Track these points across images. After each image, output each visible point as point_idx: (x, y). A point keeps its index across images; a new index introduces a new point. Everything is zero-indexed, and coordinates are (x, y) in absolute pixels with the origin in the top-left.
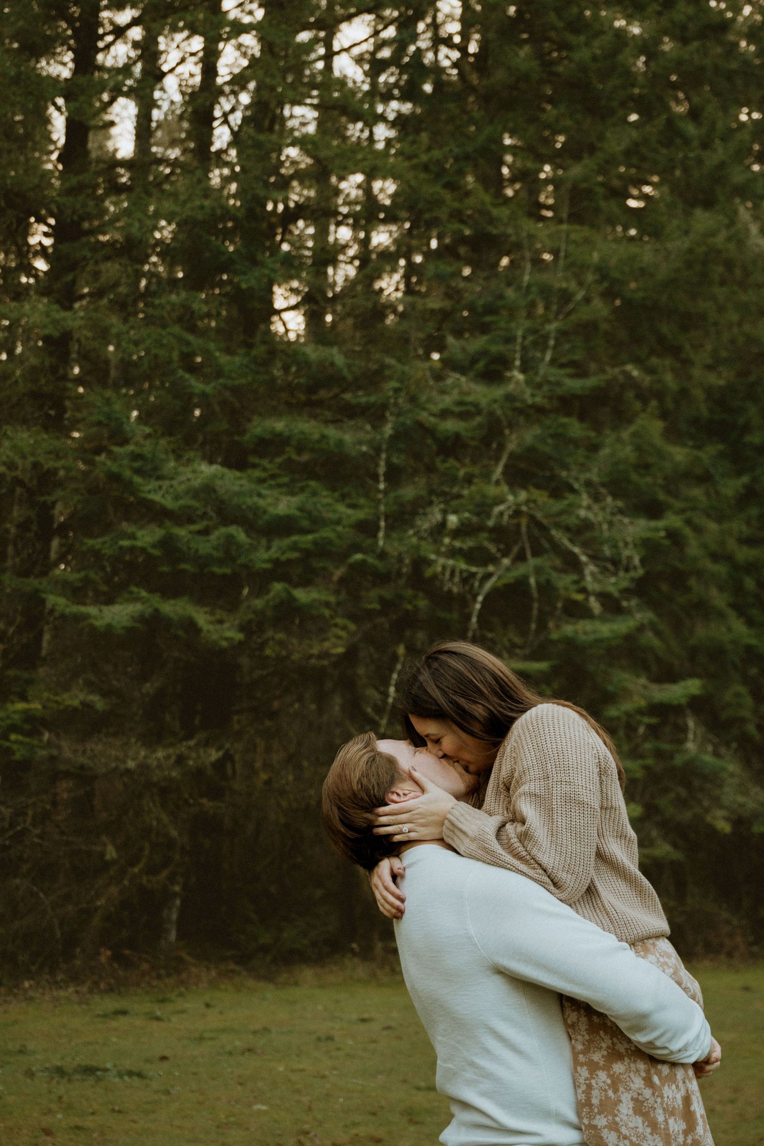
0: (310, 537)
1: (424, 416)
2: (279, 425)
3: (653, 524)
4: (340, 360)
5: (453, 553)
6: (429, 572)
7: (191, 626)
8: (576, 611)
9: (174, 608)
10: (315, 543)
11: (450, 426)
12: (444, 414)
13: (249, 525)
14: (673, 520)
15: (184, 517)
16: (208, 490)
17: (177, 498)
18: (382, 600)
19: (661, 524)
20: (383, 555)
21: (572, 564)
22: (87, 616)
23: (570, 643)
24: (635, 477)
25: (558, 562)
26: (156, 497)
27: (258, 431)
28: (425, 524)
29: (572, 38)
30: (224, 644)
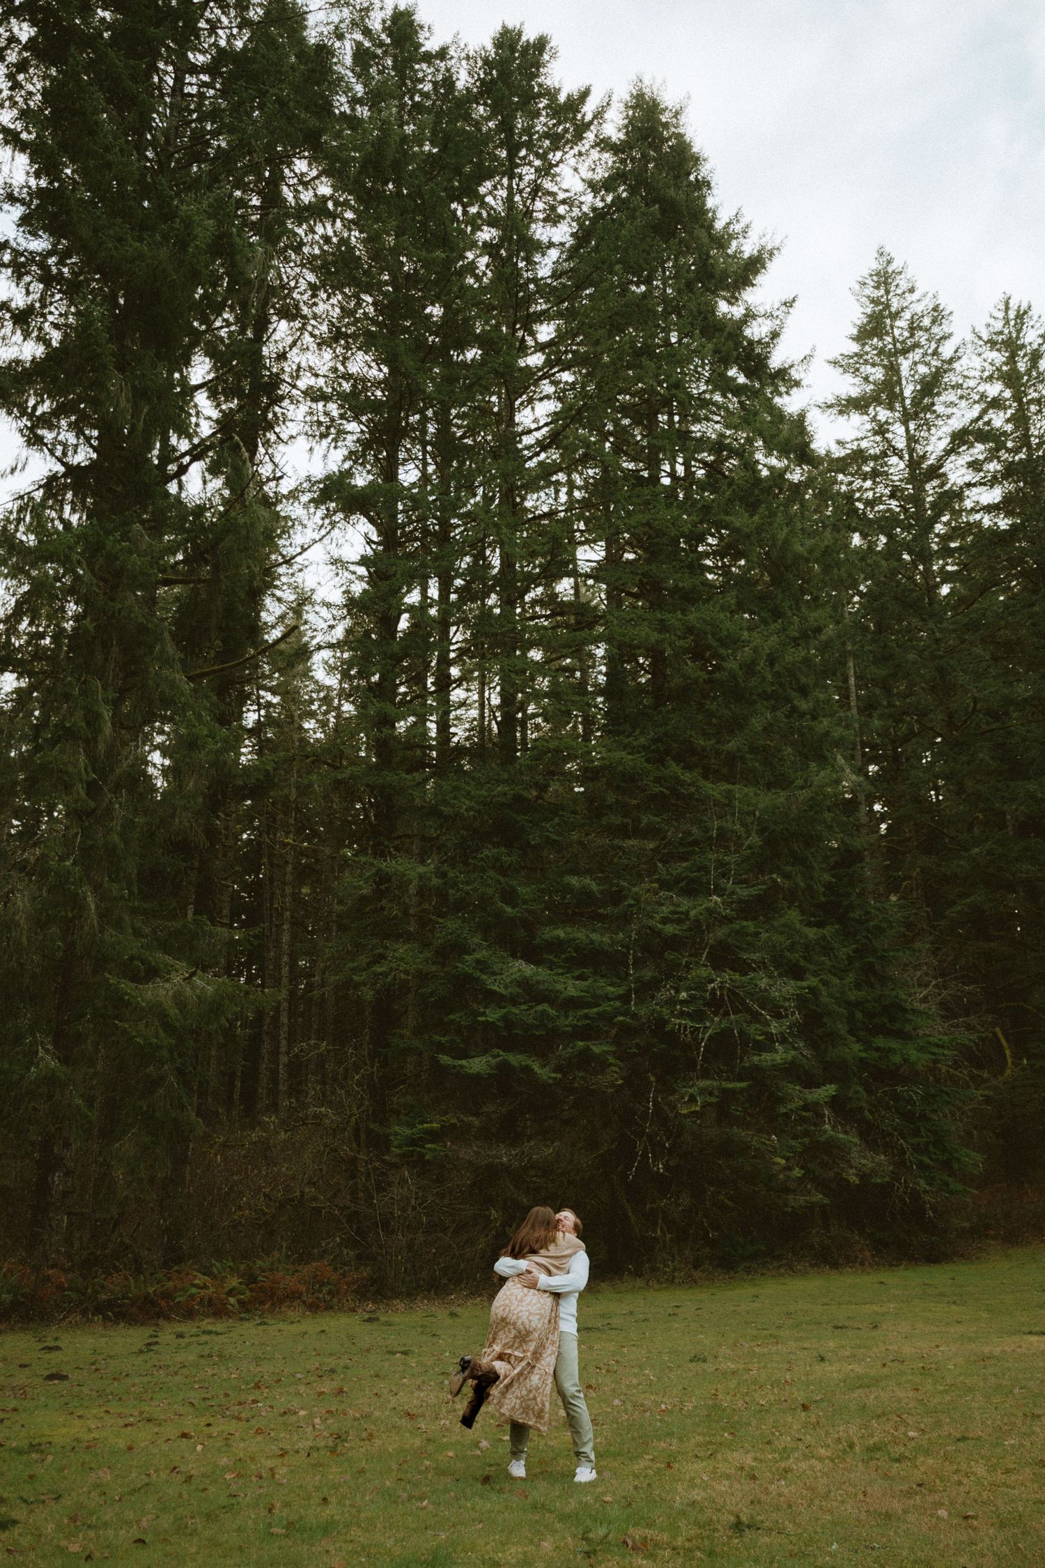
0: (595, 1010)
1: (651, 923)
2: (561, 933)
3: (799, 983)
4: (594, 887)
5: (682, 1015)
6: (668, 1028)
7: (527, 1070)
8: (760, 1048)
9: (515, 1059)
10: (598, 1013)
11: (669, 929)
12: (665, 921)
13: (552, 1003)
14: (812, 981)
15: (514, 1001)
16: (524, 983)
17: (506, 987)
18: (638, 1046)
19: (805, 984)
20: (634, 1016)
21: (756, 1017)
22: (462, 1067)
23: (757, 1068)
24: (788, 954)
25: (748, 1017)
26: (495, 988)
27: (546, 936)
28: (663, 995)
29: (722, 651)
30: (551, 1081)
